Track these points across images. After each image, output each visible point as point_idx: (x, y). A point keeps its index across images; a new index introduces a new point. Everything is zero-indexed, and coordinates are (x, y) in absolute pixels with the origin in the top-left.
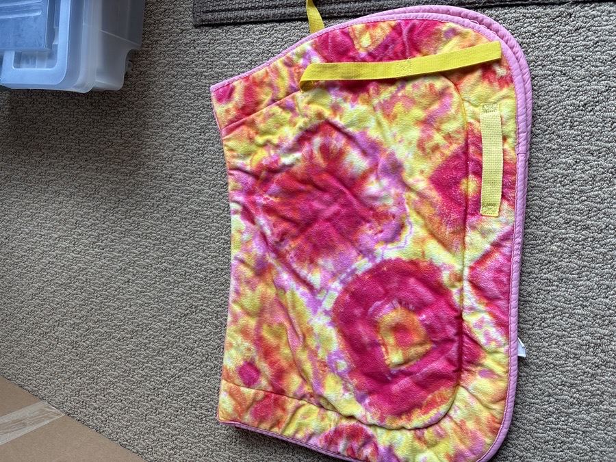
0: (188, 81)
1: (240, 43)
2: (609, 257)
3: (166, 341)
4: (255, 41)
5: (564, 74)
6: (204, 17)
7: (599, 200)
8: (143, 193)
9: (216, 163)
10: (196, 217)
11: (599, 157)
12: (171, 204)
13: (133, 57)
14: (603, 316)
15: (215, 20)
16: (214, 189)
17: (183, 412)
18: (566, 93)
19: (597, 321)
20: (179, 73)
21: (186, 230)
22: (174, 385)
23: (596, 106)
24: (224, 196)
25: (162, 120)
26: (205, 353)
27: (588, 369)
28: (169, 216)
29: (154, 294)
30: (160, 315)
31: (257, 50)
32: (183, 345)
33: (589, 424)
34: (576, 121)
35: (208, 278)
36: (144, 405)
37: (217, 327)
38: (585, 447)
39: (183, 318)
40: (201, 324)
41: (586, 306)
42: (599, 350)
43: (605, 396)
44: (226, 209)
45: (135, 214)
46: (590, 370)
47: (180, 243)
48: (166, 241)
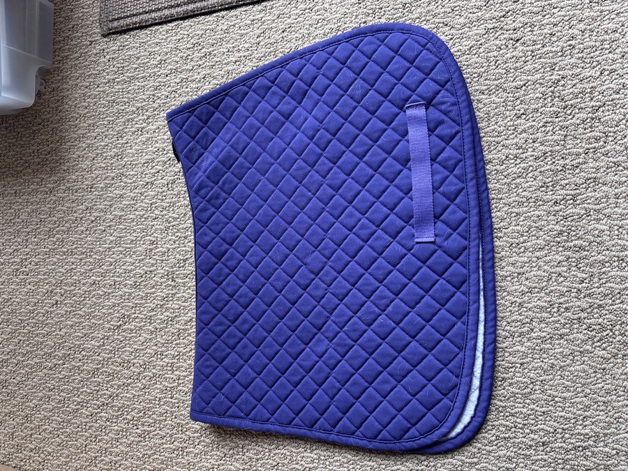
0: (101, 89)
1: (148, 46)
2: (513, 186)
3: (101, 359)
4: (163, 41)
5: (446, 25)
6: (110, 25)
7: (497, 134)
8: (64, 208)
9: (136, 164)
10: (120, 223)
11: (490, 95)
12: (95, 214)
13: (45, 75)
14: (518, 244)
15: (122, 27)
16: (136, 191)
17: (124, 433)
18: (451, 42)
19: (514, 250)
20: (92, 84)
21: (111, 238)
22: (113, 406)
23: (479, 48)
24: (146, 196)
25: (78, 132)
26: (142, 363)
27: (515, 299)
28: (93, 227)
29: (85, 311)
30: (92, 333)
31: (165, 50)
32: (119, 360)
33: (525, 355)
34: (464, 65)
35: (138, 284)
36: (82, 436)
37: (152, 332)
38: (525, 380)
39: (116, 331)
40: (136, 333)
41: (501, 237)
42: (523, 279)
43: (534, 323)
44: (149, 209)
45: (58, 232)
46: (517, 299)
47: (107, 253)
48: (92, 254)
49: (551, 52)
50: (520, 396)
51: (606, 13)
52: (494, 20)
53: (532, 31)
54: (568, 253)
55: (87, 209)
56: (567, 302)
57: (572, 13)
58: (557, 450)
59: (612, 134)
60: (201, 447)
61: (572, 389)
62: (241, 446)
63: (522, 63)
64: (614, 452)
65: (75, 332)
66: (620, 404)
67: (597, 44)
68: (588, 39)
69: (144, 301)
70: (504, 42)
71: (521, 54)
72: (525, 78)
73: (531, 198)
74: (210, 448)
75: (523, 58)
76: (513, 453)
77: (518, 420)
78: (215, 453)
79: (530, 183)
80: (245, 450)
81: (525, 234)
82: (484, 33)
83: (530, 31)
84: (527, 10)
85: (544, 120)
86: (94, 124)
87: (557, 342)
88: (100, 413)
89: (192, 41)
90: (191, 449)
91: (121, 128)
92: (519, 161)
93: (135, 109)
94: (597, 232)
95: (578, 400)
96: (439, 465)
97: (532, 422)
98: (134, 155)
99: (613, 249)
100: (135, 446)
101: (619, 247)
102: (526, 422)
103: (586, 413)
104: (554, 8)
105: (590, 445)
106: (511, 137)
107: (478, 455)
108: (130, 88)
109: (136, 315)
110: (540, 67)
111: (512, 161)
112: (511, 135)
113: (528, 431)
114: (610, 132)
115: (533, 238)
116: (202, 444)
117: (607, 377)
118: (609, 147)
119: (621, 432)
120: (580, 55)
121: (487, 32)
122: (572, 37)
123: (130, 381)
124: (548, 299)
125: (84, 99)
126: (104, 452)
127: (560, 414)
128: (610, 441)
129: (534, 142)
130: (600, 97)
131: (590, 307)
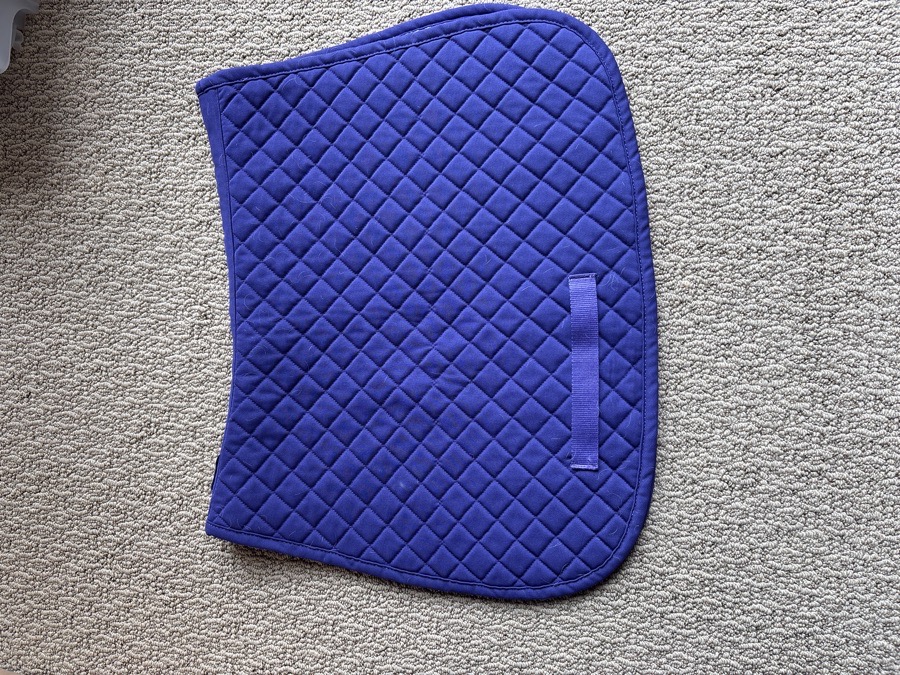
49: (821, 113)
50: (734, 566)
51: (896, 72)
52: (750, 56)
53: (799, 80)
54: (814, 385)
55: (91, 251)
56: (806, 448)
57: (853, 65)
58: (774, 636)
59: (885, 235)
60: (267, 623)
61: (799, 560)
62: (331, 622)
63: (781, 122)
64: (844, 640)
65: (61, 443)
66: (857, 580)
67: (881, 112)
68: (869, 104)
69: (184, 404)
70: (760, 89)
71: (781, 110)
72: (784, 143)
73: (775, 307)
74: (282, 625)
75: (784, 116)
76: (717, 639)
77: (728, 597)
78: (290, 631)
79: (775, 287)
80: (337, 629)
81: (762, 355)
82: (735, 71)
83: (796, 80)
84: (796, 49)
85: (802, 205)
86: (109, 116)
87: (789, 498)
88: (100, 568)
89: (290, 8)
90: (251, 626)
91: (159, 129)
92: (764, 255)
93: (185, 102)
94: (853, 360)
95: (805, 574)
96: (618, 653)
97: (746, 600)
98: (179, 175)
99: (871, 384)
100: (158, 619)
101: (877, 383)
102: (737, 600)
103: (814, 591)
104: (831, 53)
105: (815, 631)
106: (757, 222)
107: (672, 641)
108: (178, 67)
109: (170, 424)
110: (804, 131)
111: (755, 255)
112: (756, 218)
113: (739, 611)
114: (884, 232)
115: (772, 361)
116: (270, 618)
117: (846, 546)
118: (880, 252)
119: (854, 615)
120: (857, 123)
121: (738, 72)
122: (850, 98)
123: (153, 522)
124: (783, 443)
125: (94, 73)
126: (103, 627)
127: (782, 591)
128: (840, 626)
129: (786, 233)
130: (876, 183)
131: (834, 456)
